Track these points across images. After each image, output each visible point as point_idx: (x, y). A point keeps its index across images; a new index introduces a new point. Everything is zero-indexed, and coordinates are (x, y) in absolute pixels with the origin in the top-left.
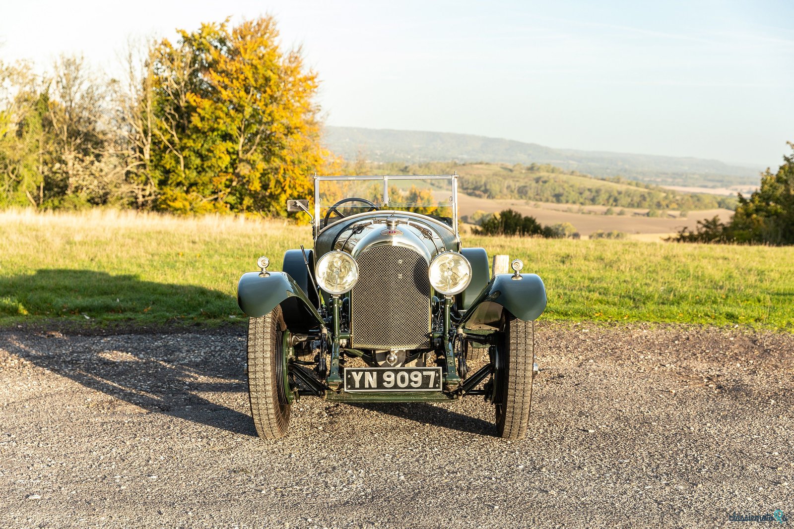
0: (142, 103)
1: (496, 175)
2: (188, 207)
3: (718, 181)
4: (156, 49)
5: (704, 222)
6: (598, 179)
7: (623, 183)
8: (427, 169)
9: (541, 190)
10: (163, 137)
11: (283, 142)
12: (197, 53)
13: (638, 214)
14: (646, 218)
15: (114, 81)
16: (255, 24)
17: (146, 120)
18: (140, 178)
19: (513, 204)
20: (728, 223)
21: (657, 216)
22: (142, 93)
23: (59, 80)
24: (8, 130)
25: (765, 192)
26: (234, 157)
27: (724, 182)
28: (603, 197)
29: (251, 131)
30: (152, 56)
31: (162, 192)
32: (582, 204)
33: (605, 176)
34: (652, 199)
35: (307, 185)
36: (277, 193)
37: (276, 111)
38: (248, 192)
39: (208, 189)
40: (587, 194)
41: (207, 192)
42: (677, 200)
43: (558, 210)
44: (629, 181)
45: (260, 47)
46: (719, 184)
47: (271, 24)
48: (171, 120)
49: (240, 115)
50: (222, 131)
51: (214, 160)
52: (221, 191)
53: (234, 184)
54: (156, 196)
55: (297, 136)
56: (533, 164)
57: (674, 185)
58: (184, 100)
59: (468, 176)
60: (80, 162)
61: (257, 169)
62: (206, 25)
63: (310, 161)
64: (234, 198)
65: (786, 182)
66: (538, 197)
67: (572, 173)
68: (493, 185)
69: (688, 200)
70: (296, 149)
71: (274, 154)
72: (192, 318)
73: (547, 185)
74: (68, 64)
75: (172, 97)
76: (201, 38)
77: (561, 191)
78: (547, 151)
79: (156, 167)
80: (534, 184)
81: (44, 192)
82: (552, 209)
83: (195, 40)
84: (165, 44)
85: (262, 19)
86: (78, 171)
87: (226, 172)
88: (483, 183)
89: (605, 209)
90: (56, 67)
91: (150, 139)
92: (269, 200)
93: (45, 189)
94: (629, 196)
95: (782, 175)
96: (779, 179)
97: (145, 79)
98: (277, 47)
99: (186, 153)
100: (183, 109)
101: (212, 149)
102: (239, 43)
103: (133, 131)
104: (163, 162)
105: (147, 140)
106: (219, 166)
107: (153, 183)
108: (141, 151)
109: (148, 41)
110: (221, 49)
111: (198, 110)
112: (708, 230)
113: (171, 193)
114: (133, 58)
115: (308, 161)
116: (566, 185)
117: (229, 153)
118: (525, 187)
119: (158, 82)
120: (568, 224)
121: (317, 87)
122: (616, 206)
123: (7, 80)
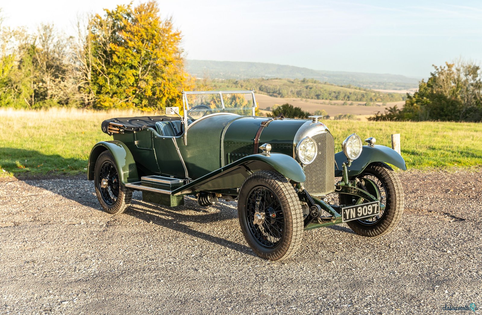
0: (86, 49)
1: (285, 85)
2: (112, 106)
3: (402, 86)
4: (92, 20)
5: (389, 109)
6: (339, 86)
7: (352, 88)
8: (248, 83)
9: (309, 92)
10: (97, 68)
11: (163, 69)
12: (115, 21)
13: (361, 105)
14: (365, 107)
15: (71, 37)
16: (146, 5)
17: (89, 59)
18: (86, 90)
19: (294, 101)
20: (402, 109)
21: (370, 106)
22: (86, 44)
23: (41, 37)
24: (13, 65)
25: (421, 92)
26: (137, 78)
27: (405, 87)
28: (342, 95)
29: (146, 64)
30: (90, 23)
31: (98, 97)
32: (331, 100)
33: (343, 85)
34: (367, 97)
35: (177, 92)
36: (160, 97)
37: (158, 52)
38: (145, 96)
39: (123, 95)
40: (333, 94)
41: (122, 97)
42: (381, 97)
43: (318, 103)
44: (355, 87)
45: (149, 18)
46: (403, 88)
47: (155, 5)
48: (102, 58)
49: (139, 55)
50: (129, 64)
51: (126, 80)
52: (130, 96)
53: (137, 92)
54: (95, 99)
55: (171, 66)
56: (304, 79)
57: (379, 89)
58: (109, 47)
59: (270, 86)
60: (53, 82)
61: (149, 84)
62: (120, 6)
63: (178, 79)
64: (138, 100)
65: (432, 87)
66: (307, 97)
67: (325, 83)
68: (283, 90)
69: (386, 96)
70: (170, 73)
71: (159, 76)
72: (63, 170)
73: (312, 89)
74: (45, 28)
75: (102, 46)
76: (117, 13)
77: (319, 93)
78: (312, 72)
79: (94, 84)
80: (305, 90)
81: (34, 98)
82: (315, 103)
83: (114, 14)
84: (97, 17)
85: (150, 3)
86: (52, 87)
87: (133, 86)
88: (278, 89)
89: (343, 102)
90: (39, 30)
91: (91, 69)
92: (156, 101)
93: (35, 97)
94: (355, 95)
95: (430, 82)
96: (429, 85)
97: (87, 36)
98: (159, 18)
99: (111, 76)
100: (109, 52)
101: (124, 73)
102: (138, 16)
103: (82, 65)
104: (98, 81)
105: (89, 69)
106: (129, 83)
107: (93, 93)
108: (86, 76)
109: (88, 15)
110: (128, 19)
111: (116, 53)
112: (391, 113)
113: (103, 98)
114: (80, 25)
115: (177, 79)
116: (322, 90)
117: (134, 75)
118: (300, 91)
119: (95, 38)
120: (323, 110)
121: (180, 39)
122: (349, 100)
123: (13, 37)
